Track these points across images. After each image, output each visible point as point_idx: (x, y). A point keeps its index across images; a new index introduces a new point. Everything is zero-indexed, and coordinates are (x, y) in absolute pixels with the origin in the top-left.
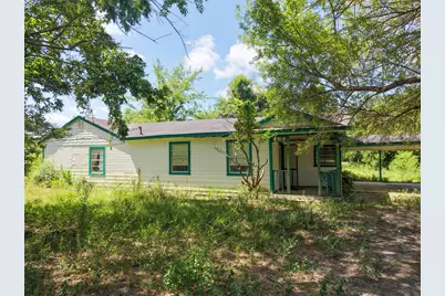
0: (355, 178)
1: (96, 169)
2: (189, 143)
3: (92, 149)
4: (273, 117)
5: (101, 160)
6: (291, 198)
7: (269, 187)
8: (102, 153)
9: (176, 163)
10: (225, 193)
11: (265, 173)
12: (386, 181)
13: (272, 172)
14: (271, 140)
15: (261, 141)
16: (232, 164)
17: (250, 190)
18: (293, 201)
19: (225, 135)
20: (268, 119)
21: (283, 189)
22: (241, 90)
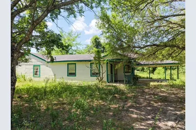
0: (140, 78)
1: (36, 74)
2: (75, 64)
3: (34, 66)
4: (108, 55)
5: (38, 70)
6: (114, 84)
7: (106, 81)
8: (38, 68)
9: (70, 72)
10: (90, 83)
11: (105, 75)
12: (151, 78)
13: (107, 75)
14: (107, 63)
15: (103, 63)
16: (92, 72)
17: (99, 82)
18: (115, 86)
19: (90, 61)
20: (106, 56)
21: (112, 82)
22: (96, 41)
